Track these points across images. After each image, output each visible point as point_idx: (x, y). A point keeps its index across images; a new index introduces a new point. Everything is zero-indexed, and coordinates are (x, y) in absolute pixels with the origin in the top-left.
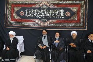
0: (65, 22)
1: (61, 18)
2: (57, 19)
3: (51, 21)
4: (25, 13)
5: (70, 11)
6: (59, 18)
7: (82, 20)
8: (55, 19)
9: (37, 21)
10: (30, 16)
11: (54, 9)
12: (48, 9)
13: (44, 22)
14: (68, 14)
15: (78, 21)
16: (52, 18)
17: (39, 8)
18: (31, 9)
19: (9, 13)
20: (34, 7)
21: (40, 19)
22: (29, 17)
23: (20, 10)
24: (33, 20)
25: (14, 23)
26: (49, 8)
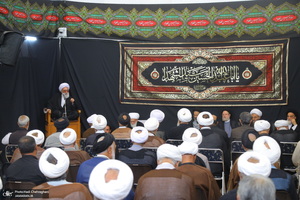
0: (241, 90)
1: (235, 83)
2: (226, 84)
3: (214, 89)
4: (161, 74)
5: (252, 68)
6: (231, 84)
7: (277, 86)
8: (221, 84)
9: (186, 89)
10: (172, 79)
11: (220, 65)
12: (206, 65)
13: (200, 91)
14: (247, 74)
15: (268, 88)
16: (217, 84)
17: (190, 64)
18: (173, 65)
19: (129, 74)
20: (179, 61)
21: (191, 86)
22: (170, 83)
23: (150, 69)
24: (178, 88)
25: (140, 95)
26: (209, 64)
